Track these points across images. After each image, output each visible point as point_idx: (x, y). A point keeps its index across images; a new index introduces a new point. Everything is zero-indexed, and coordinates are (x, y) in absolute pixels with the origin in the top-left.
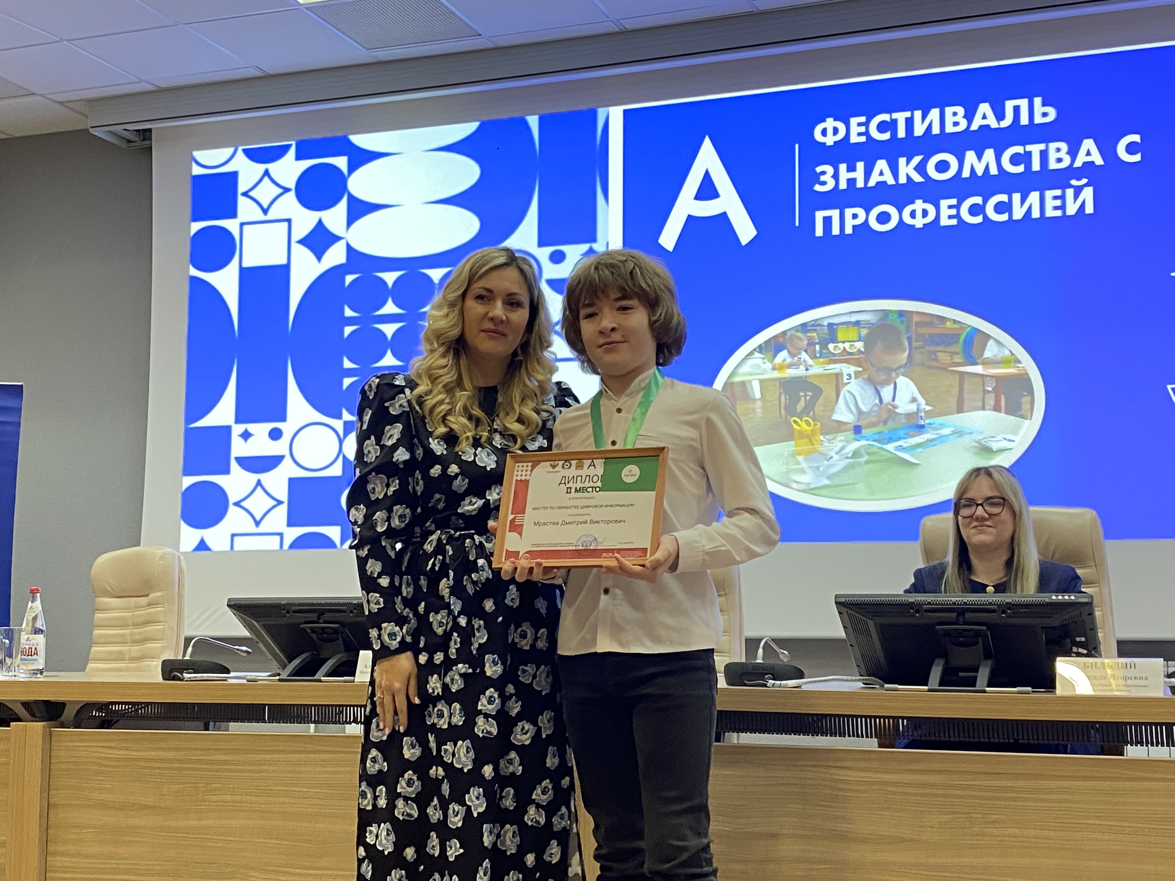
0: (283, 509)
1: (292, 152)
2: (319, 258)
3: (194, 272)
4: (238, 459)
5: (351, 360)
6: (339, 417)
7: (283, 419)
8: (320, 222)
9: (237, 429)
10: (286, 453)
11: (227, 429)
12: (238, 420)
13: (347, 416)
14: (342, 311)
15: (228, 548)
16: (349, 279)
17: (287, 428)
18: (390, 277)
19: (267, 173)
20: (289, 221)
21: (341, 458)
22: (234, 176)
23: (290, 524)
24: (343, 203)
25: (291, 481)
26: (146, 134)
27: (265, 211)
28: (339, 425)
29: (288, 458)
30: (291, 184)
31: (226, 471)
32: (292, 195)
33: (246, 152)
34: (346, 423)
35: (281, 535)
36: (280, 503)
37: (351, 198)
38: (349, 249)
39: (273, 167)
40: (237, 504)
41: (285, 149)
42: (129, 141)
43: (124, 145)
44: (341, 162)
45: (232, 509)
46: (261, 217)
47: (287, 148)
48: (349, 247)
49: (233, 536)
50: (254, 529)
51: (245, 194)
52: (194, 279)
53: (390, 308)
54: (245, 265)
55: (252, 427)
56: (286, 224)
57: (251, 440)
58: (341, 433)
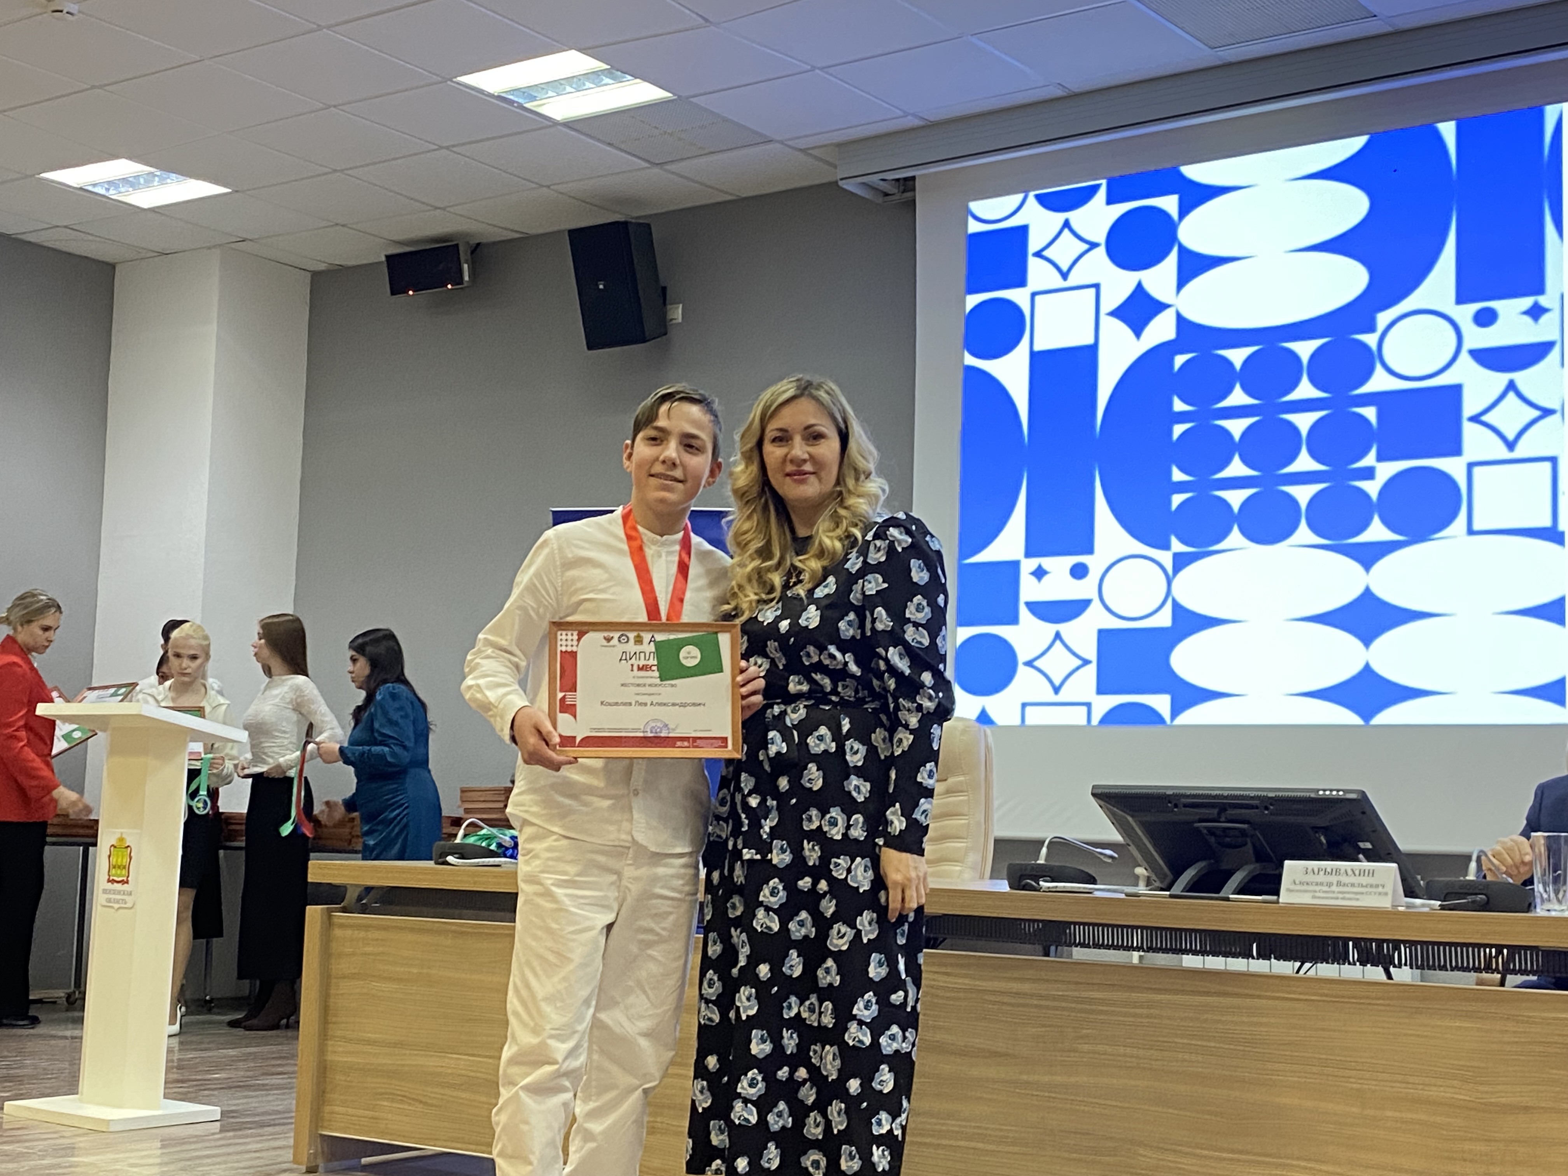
0: (1091, 671)
1: (1102, 194)
2: (1138, 333)
3: (970, 360)
4: (1030, 605)
5: (1182, 470)
6: (1166, 547)
7: (1090, 551)
8: (1139, 285)
9: (1028, 565)
10: (1095, 596)
11: (1015, 565)
12: (1029, 553)
13: (1177, 546)
14: (1170, 404)
15: (1017, 722)
16: (1180, 360)
17: (1095, 563)
18: (1237, 356)
19: (1067, 224)
20: (1097, 286)
21: (1169, 603)
22: (1023, 230)
23: (1101, 690)
24: (1172, 259)
25: (1103, 634)
26: (908, 184)
27: (1065, 276)
28: (1166, 558)
29: (1096, 603)
30: (1100, 236)
31: (1013, 620)
32: (1101, 251)
33: (1038, 197)
34: (1176, 555)
35: (1088, 705)
36: (1086, 662)
37: (1183, 250)
38: (1181, 320)
39: (1075, 217)
40: (1029, 664)
41: (1093, 190)
42: (886, 195)
43: (880, 200)
44: (1169, 203)
45: (1022, 670)
46: (1060, 283)
47: (1095, 189)
48: (1180, 318)
49: (1024, 705)
50: (1052, 697)
51: (1038, 254)
52: (969, 369)
53: (1238, 397)
54: (1037, 348)
55: (1047, 562)
56: (1093, 290)
57: (1046, 579)
58: (1170, 570)
